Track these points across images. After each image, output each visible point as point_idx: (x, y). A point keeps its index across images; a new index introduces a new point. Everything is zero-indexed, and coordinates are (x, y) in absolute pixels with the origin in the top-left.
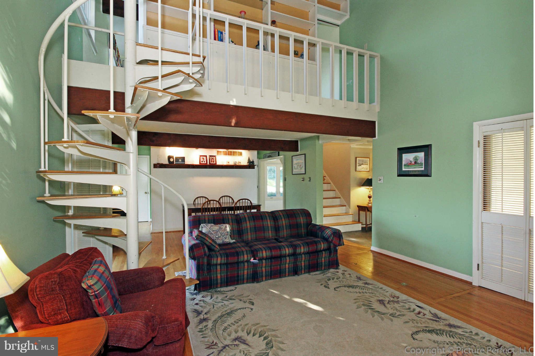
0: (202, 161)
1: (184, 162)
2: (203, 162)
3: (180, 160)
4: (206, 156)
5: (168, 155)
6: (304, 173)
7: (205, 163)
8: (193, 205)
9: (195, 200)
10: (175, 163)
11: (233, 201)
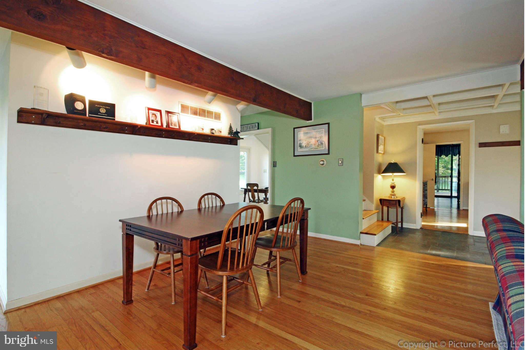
0: (153, 121)
1: (114, 116)
2: (155, 123)
3: (103, 111)
4: (160, 111)
5: (68, 92)
6: (327, 153)
7: (160, 124)
8: (146, 219)
9: (150, 209)
10: (87, 116)
11: (222, 204)
